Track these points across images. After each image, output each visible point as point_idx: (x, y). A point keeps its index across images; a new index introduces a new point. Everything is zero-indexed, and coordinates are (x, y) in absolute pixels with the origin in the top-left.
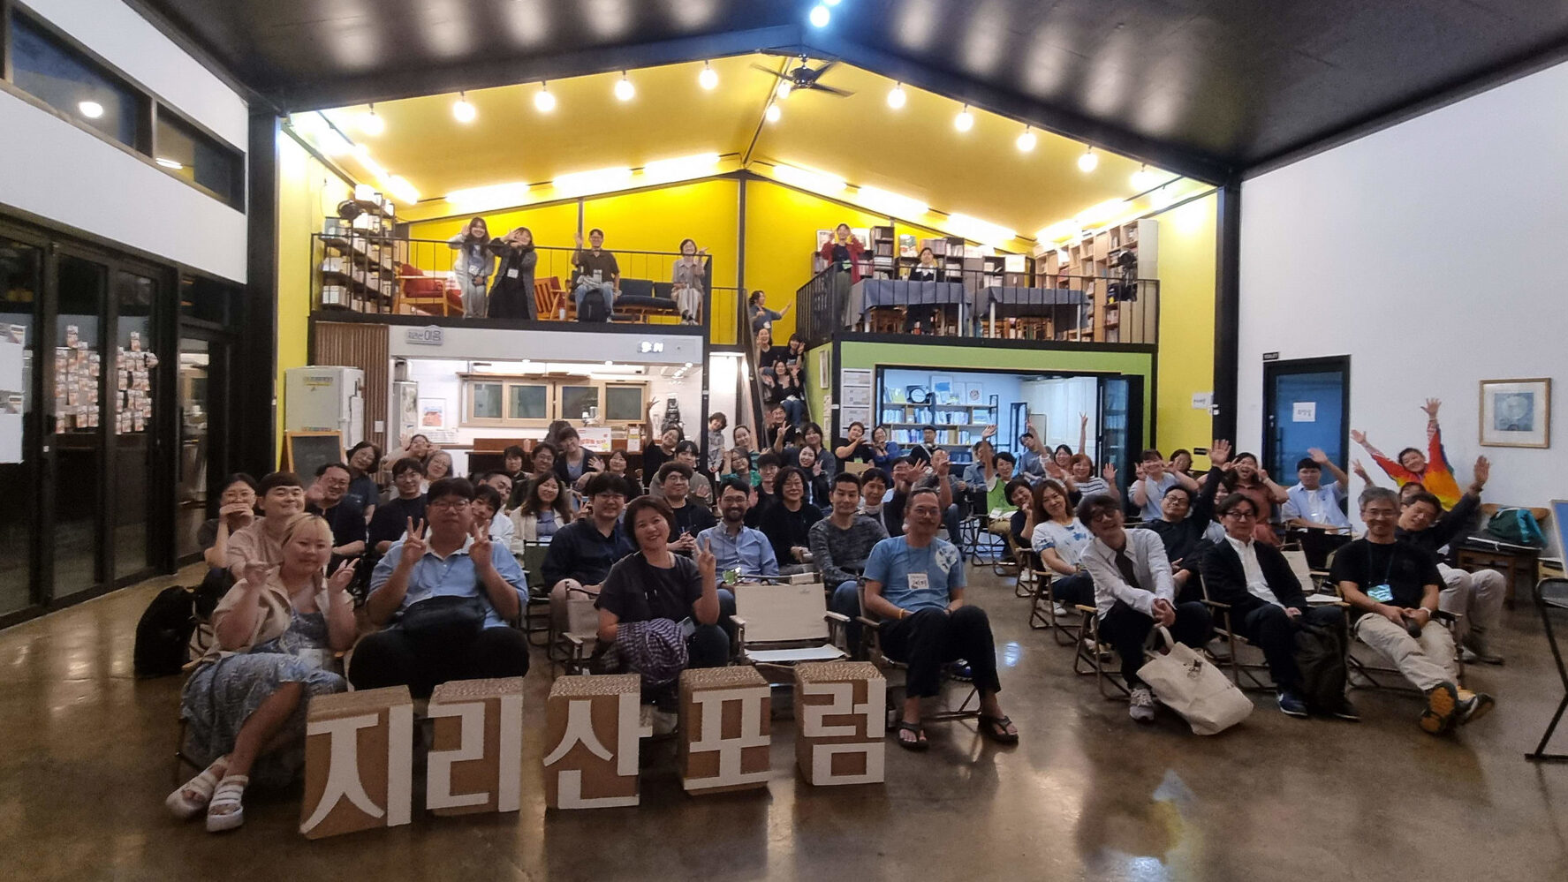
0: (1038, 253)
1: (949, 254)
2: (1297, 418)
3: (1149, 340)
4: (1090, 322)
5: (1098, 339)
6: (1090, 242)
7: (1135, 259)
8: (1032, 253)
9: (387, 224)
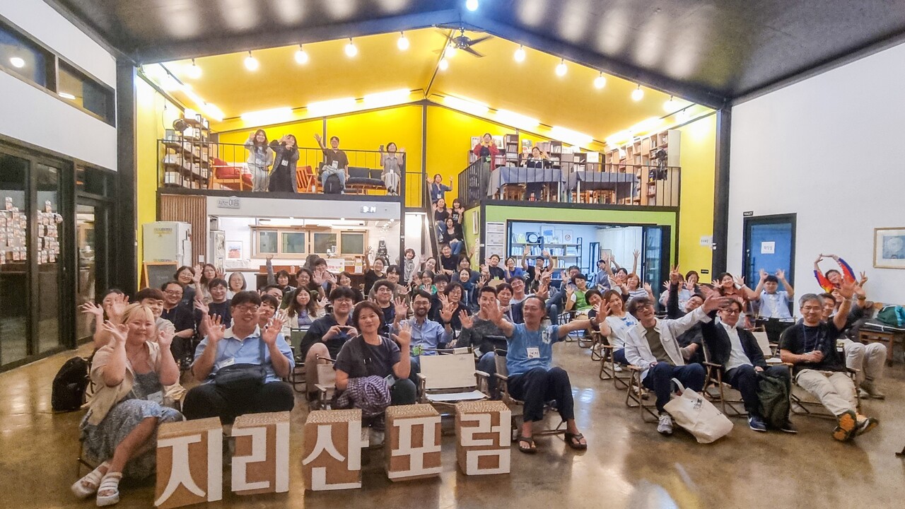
0: (607, 151)
1: (552, 152)
2: (763, 251)
3: (675, 204)
4: (638, 193)
5: (643, 203)
6: (639, 144)
7: (666, 154)
8: (603, 151)
9: (205, 134)
